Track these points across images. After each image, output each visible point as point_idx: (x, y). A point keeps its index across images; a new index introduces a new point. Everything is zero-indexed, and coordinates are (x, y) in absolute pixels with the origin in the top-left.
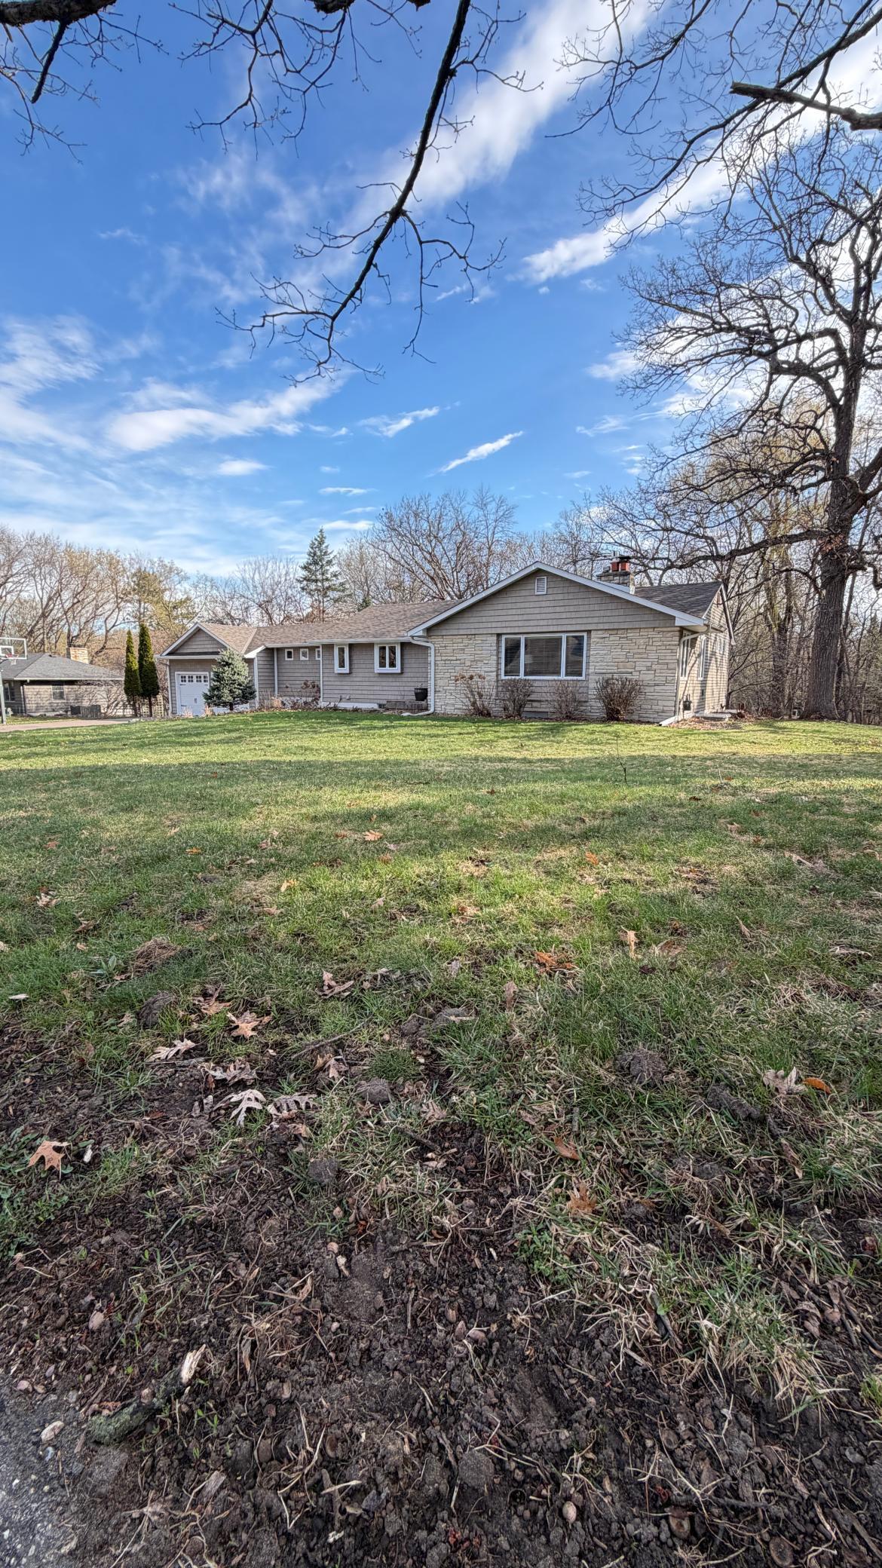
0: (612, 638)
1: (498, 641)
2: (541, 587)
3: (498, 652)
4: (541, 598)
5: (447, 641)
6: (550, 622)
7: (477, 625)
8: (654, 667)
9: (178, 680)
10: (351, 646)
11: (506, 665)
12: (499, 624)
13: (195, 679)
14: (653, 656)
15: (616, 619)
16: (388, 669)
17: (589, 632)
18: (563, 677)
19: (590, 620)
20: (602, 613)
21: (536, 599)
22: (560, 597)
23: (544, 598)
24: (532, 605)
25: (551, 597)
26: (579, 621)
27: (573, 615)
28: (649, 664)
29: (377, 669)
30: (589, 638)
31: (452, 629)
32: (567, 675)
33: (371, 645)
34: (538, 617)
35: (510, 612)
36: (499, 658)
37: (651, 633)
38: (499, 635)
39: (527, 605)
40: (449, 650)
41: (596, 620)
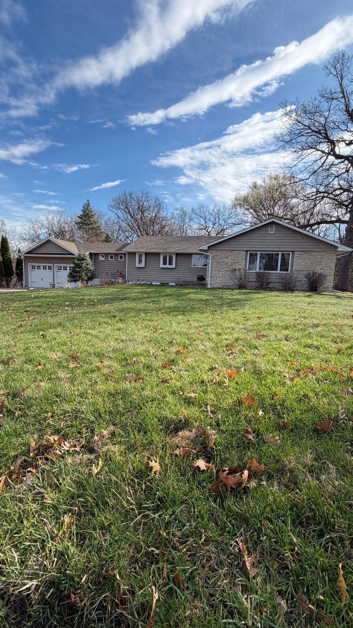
0: (305, 255)
1: (246, 254)
2: (272, 231)
3: (246, 259)
4: (271, 235)
5: (218, 253)
6: (275, 246)
7: (236, 246)
8: (324, 268)
9: (30, 268)
10: (146, 254)
11: (249, 265)
12: (248, 246)
13: (47, 268)
14: (324, 264)
15: (308, 247)
16: (168, 266)
17: (293, 252)
18: (279, 271)
19: (295, 247)
20: (301, 244)
21: (268, 235)
22: (281, 235)
23: (273, 235)
24: (266, 238)
25: (276, 235)
26: (290, 247)
27: (287, 244)
28: (322, 267)
29: (162, 266)
30: (293, 255)
31: (223, 247)
32: (281, 271)
33: (158, 254)
34: (269, 244)
35: (254, 241)
36: (246, 262)
37: (324, 254)
38: (247, 251)
39: (264, 238)
40: (219, 257)
41: (298, 247)
